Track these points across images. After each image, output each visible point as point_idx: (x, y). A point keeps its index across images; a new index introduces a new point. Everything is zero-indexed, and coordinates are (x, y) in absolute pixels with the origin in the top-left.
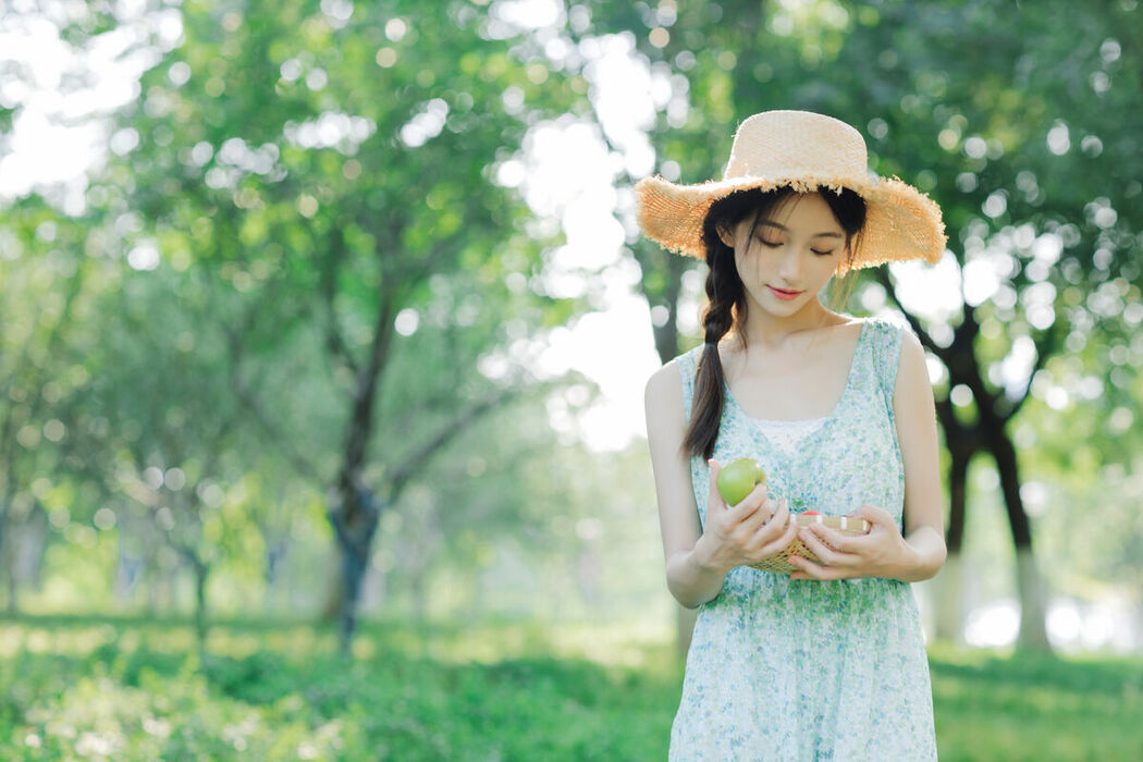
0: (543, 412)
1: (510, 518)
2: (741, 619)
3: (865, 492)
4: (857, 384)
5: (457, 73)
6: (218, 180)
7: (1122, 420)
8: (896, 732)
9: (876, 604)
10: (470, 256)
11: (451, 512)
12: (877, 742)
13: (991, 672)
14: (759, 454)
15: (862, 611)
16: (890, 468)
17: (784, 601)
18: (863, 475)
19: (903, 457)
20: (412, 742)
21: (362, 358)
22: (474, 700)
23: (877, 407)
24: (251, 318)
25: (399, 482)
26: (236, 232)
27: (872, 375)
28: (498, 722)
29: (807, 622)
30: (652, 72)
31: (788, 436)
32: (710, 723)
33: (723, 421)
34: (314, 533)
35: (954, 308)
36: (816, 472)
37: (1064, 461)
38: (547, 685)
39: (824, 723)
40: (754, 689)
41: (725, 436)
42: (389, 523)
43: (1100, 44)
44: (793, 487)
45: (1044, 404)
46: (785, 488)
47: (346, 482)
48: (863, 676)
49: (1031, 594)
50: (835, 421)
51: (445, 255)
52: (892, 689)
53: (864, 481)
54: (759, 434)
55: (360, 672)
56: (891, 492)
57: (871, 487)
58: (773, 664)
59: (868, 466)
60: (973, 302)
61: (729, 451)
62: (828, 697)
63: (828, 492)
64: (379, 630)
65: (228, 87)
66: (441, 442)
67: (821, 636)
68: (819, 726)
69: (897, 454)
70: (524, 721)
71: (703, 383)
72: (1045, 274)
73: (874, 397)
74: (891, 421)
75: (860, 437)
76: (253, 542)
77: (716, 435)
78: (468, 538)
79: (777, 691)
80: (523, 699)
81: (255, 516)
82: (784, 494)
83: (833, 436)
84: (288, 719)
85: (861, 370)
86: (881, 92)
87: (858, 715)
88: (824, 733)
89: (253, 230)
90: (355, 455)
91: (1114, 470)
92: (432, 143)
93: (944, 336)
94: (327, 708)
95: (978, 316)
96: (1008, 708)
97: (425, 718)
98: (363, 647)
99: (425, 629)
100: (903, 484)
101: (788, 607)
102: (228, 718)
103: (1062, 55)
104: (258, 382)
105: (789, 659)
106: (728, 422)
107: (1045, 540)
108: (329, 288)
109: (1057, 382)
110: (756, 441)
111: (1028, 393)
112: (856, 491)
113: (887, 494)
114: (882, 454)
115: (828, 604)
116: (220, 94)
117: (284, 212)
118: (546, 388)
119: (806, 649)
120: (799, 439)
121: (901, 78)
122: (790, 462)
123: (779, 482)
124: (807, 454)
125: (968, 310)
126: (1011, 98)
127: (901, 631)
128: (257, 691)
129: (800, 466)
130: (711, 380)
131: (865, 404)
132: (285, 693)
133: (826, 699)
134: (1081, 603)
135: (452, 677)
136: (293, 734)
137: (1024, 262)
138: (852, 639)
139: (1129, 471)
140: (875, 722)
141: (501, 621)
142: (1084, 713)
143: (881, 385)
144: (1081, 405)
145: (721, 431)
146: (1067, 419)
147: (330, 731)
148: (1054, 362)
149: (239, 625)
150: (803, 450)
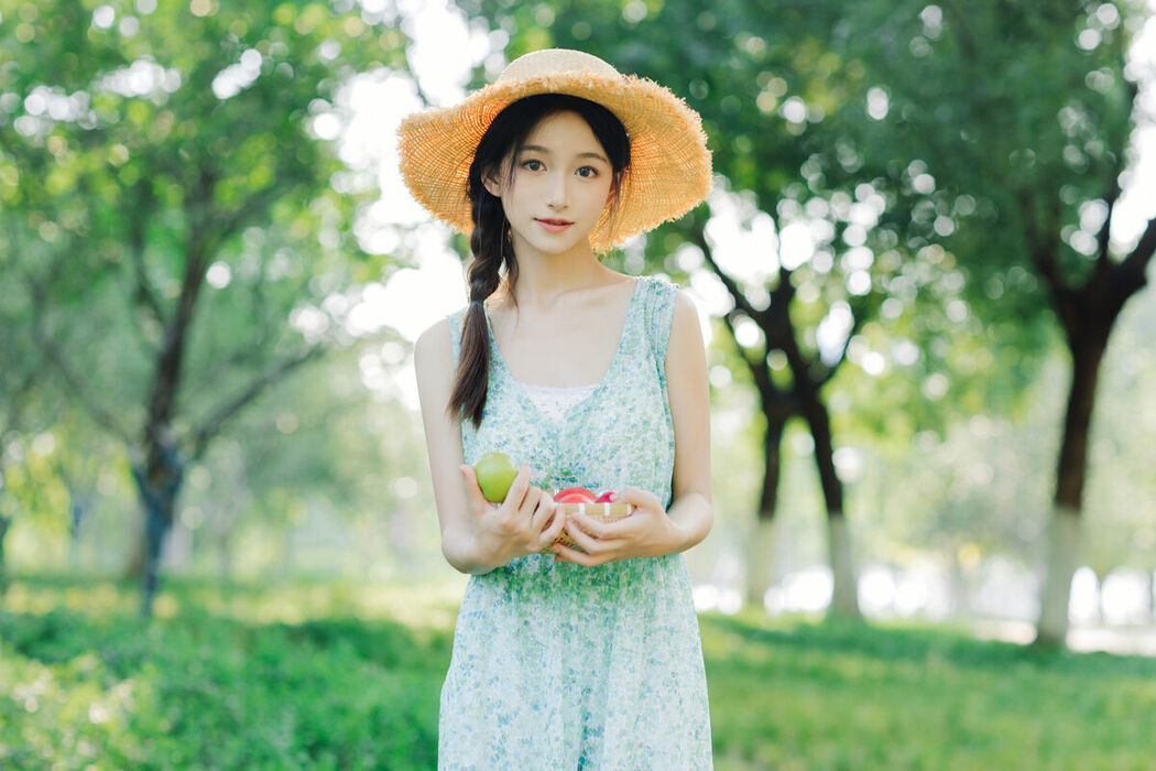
0: (355, 369)
1: (320, 475)
2: (507, 591)
3: (634, 463)
4: (629, 348)
5: (271, 23)
6: (27, 127)
7: (936, 386)
8: (664, 708)
9: (643, 577)
10: (281, 210)
11: (260, 469)
12: (645, 719)
13: (800, 638)
14: (527, 422)
15: (629, 584)
16: (659, 437)
17: (550, 574)
18: (632, 446)
19: (673, 424)
20: (205, 703)
21: (169, 310)
22: (272, 661)
23: (648, 373)
24: (57, 270)
25: (203, 438)
26: (42, 181)
27: (643, 340)
28: (294, 685)
29: (574, 596)
30: (470, 28)
31: (557, 403)
32: (480, 694)
33: (491, 385)
34: (118, 489)
35: (771, 272)
36: (584, 443)
37: (878, 427)
38: (346, 648)
39: (592, 696)
40: (521, 665)
41: (493, 402)
42: (196, 479)
43: (922, 8)
44: (560, 457)
45: (860, 369)
46: (552, 458)
47: (151, 436)
48: (631, 651)
49: (841, 560)
50: (605, 388)
51: (256, 208)
52: (660, 663)
53: (633, 452)
54: (528, 401)
55: (156, 631)
56: (660, 461)
57: (640, 458)
58: (540, 638)
59: (637, 437)
60: (789, 266)
61: (498, 419)
62: (597, 671)
63: (596, 463)
64: (182, 588)
65: (38, 34)
66: (249, 397)
67: (586, 609)
68: (587, 698)
69: (667, 420)
70: (320, 683)
71: (469, 343)
72: (863, 238)
73: (644, 362)
74: (662, 387)
75: (629, 406)
76: (57, 496)
77: (483, 400)
78: (277, 496)
79: (545, 666)
80: (319, 662)
81: (60, 471)
82: (552, 464)
83: (601, 406)
84: (81, 678)
85: (633, 333)
86: (699, 54)
87: (628, 690)
88: (592, 707)
89: (60, 180)
90: (161, 410)
91: (928, 437)
92: (244, 94)
93: (760, 299)
94: (120, 668)
95: (794, 280)
96: (814, 675)
97: (220, 680)
98: (165, 605)
99: (230, 587)
100: (673, 451)
101: (554, 580)
102: (19, 677)
103: (880, 21)
104: (64, 333)
105: (555, 634)
106: (497, 386)
107: (858, 507)
108: (137, 240)
109: (872, 347)
110: (524, 408)
111: (844, 357)
112: (624, 462)
113: (656, 464)
114: (652, 422)
115: (595, 576)
116: (29, 41)
117: (94, 161)
118: (360, 343)
119: (573, 623)
120: (568, 407)
121: (719, 40)
122: (558, 431)
123: (546, 452)
124: (576, 423)
125: (785, 274)
126: (830, 63)
127: (670, 602)
128: (49, 649)
129: (569, 436)
130: (476, 338)
131: (636, 370)
132: (78, 652)
133: (593, 672)
134: (896, 569)
135: (250, 636)
136: (84, 694)
137: (841, 227)
138: (621, 613)
139: (943, 438)
140: (642, 696)
141: (308, 581)
142: (890, 680)
143: (653, 348)
144: (897, 371)
145: (489, 395)
146: (881, 386)
147: (123, 691)
148: (870, 328)
149: (40, 581)
150: (571, 419)
